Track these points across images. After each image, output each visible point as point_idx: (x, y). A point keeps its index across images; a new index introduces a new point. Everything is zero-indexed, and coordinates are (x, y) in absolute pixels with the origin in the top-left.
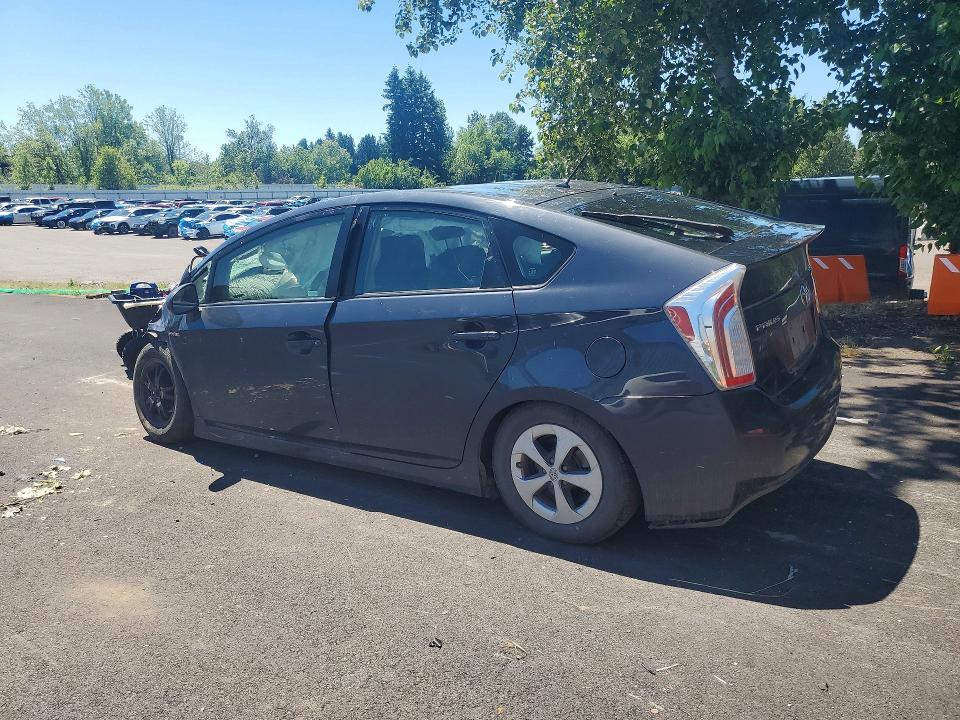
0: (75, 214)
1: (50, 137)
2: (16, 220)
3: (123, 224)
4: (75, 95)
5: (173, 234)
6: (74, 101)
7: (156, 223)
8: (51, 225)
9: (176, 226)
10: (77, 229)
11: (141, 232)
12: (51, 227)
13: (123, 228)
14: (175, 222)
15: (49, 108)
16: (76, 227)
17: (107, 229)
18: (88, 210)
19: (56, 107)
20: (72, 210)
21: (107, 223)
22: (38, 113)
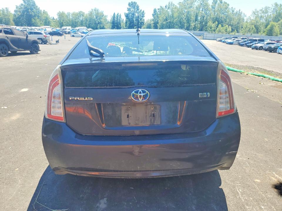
0: (250, 43)
1: (258, 19)
2: (234, 43)
3: (262, 47)
4: (270, 6)
5: (275, 52)
6: (269, 8)
7: (271, 47)
8: (242, 45)
9: (277, 49)
10: (248, 47)
11: (266, 50)
12: (242, 46)
13: (261, 48)
14: (277, 48)
15: (261, 10)
16: (249, 47)
17: (256, 48)
18: (254, 42)
19: (263, 10)
20: (250, 41)
21: (256, 46)
22: (258, 12)
